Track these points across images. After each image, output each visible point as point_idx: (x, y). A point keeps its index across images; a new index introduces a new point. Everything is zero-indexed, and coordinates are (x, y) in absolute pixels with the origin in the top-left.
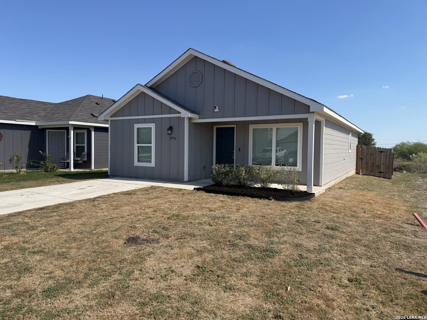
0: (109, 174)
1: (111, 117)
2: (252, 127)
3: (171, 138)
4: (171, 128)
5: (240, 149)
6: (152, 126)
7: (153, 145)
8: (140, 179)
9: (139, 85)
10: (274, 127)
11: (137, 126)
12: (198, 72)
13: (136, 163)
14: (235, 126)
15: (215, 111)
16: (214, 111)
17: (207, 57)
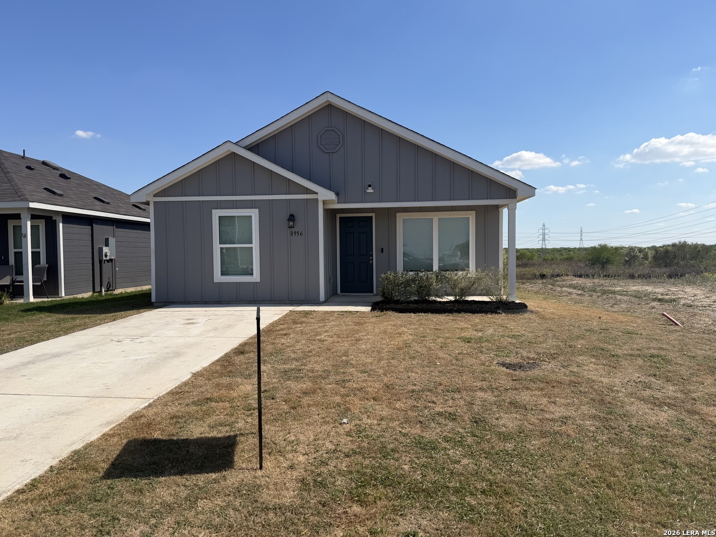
0: (153, 299)
1: (155, 196)
2: (400, 217)
3: (292, 233)
4: (292, 218)
5: (382, 249)
6: (254, 214)
7: (255, 245)
8: (226, 304)
9: (229, 143)
10: (435, 217)
11: (216, 214)
12: (335, 129)
13: (218, 277)
14: (373, 215)
15: (368, 191)
16: (365, 191)
17: (358, 108)
